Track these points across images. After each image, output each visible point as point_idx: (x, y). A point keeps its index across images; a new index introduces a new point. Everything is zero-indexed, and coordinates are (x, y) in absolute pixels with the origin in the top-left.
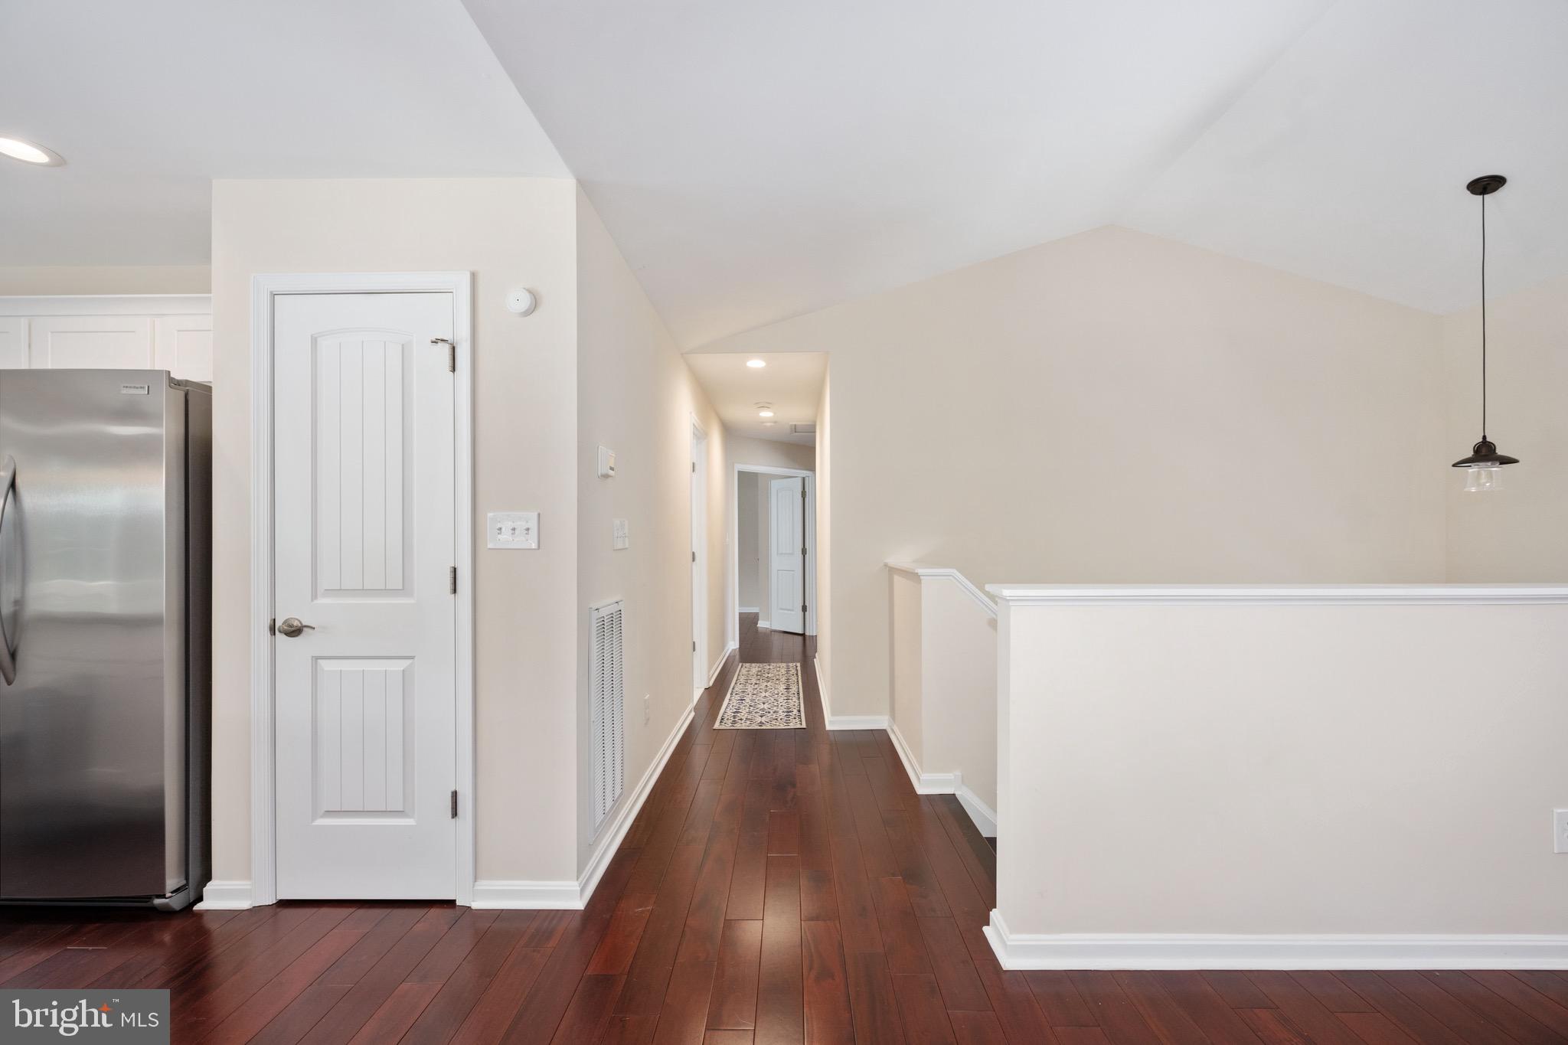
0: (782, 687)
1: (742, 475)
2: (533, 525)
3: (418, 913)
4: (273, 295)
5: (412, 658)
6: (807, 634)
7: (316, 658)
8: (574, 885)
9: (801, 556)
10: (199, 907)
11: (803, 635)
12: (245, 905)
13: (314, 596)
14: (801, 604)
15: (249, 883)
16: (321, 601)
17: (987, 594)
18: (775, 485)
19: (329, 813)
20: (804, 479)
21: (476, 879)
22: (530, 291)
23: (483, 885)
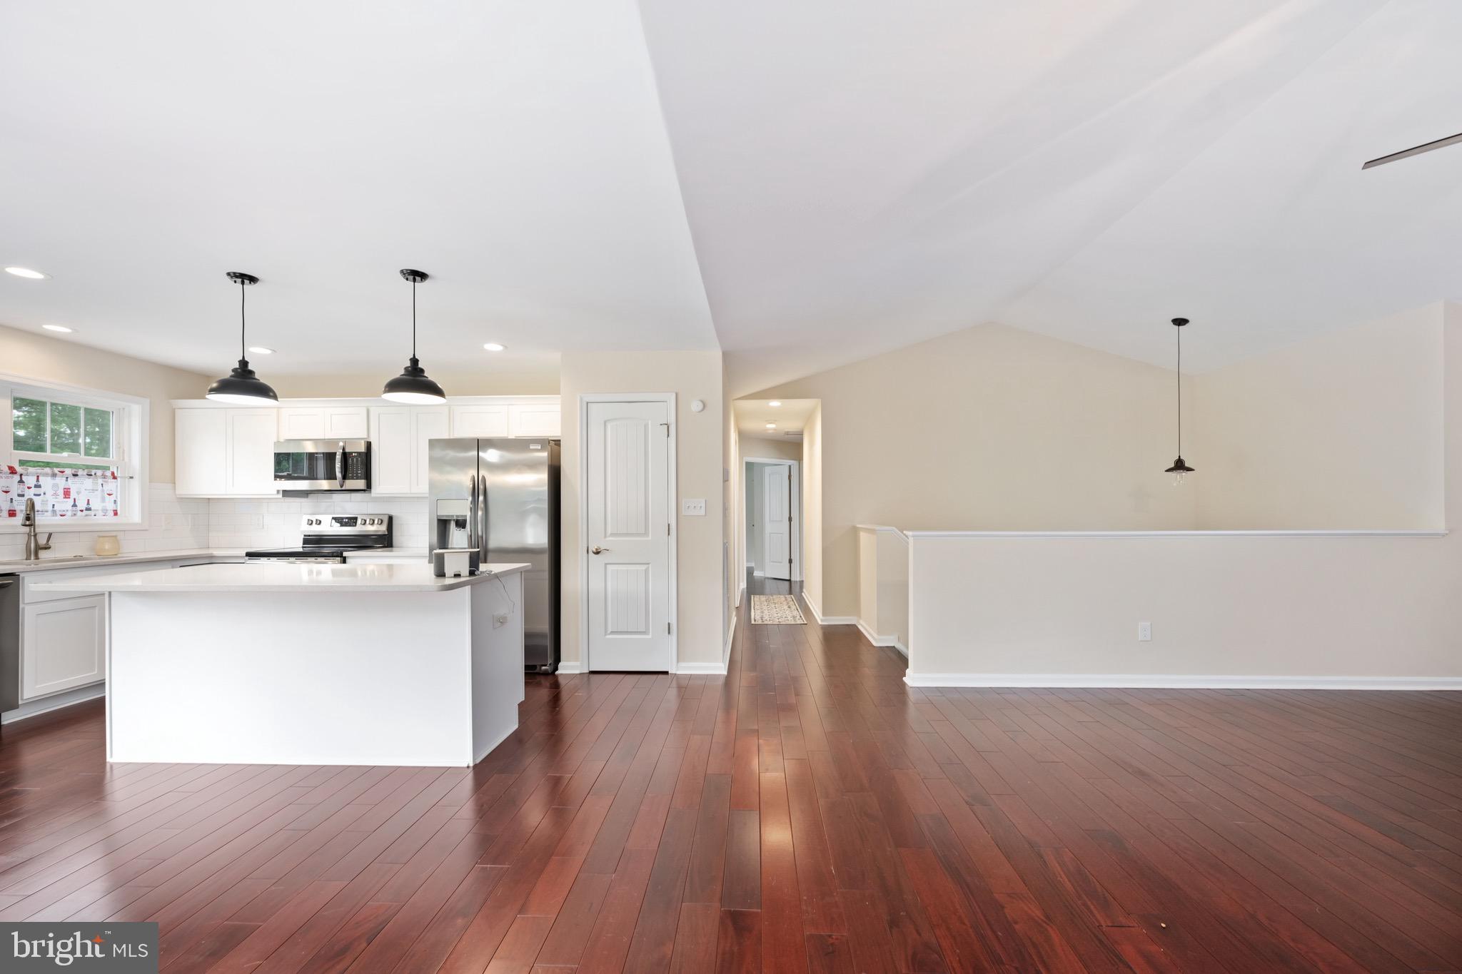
0: (786, 607)
1: (747, 464)
2: (703, 505)
3: (654, 677)
4: (587, 403)
5: (648, 564)
6: (792, 579)
7: (606, 564)
8: (722, 665)
9: (788, 523)
10: (557, 673)
11: (790, 580)
12: (577, 672)
13: (605, 537)
14: (788, 558)
15: (578, 663)
16: (608, 539)
17: (905, 535)
18: (768, 470)
19: (612, 633)
20: (790, 466)
21: (678, 662)
22: (702, 401)
23: (682, 664)
